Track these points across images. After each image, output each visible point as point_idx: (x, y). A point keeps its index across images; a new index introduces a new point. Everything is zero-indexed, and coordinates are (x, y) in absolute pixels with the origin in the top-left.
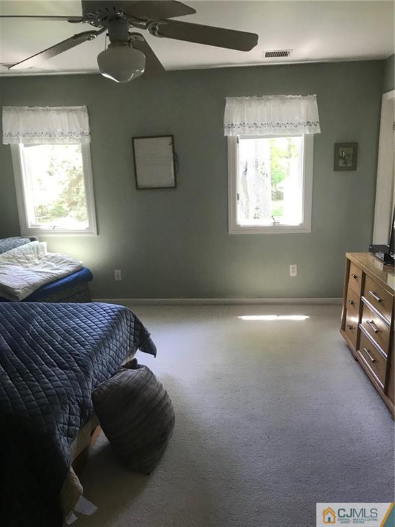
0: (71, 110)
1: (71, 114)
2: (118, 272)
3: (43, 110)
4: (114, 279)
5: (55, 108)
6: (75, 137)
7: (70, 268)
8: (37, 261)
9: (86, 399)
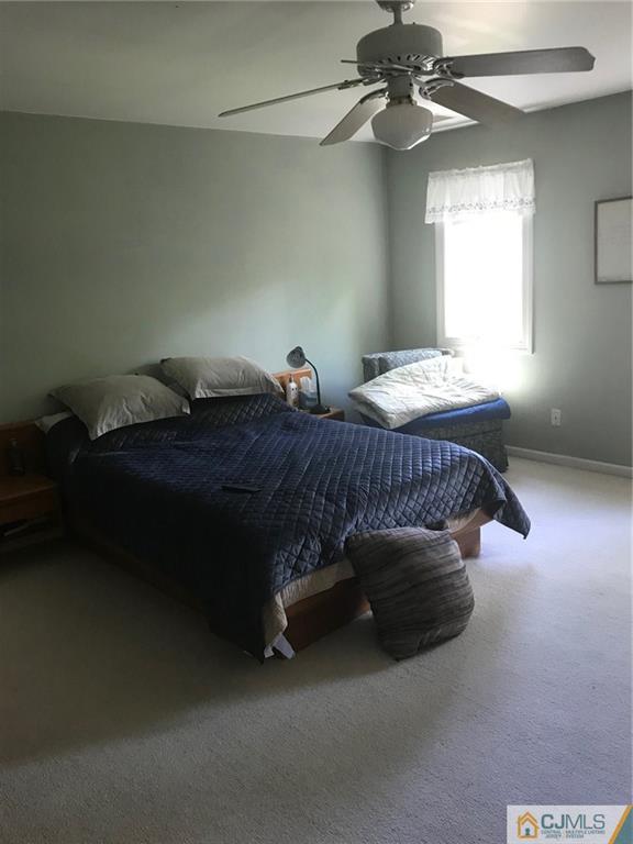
0: (510, 169)
1: (509, 174)
2: (556, 413)
3: (475, 172)
4: (550, 422)
5: (489, 168)
6: (512, 207)
7: (476, 396)
8: (440, 382)
9: (333, 539)
